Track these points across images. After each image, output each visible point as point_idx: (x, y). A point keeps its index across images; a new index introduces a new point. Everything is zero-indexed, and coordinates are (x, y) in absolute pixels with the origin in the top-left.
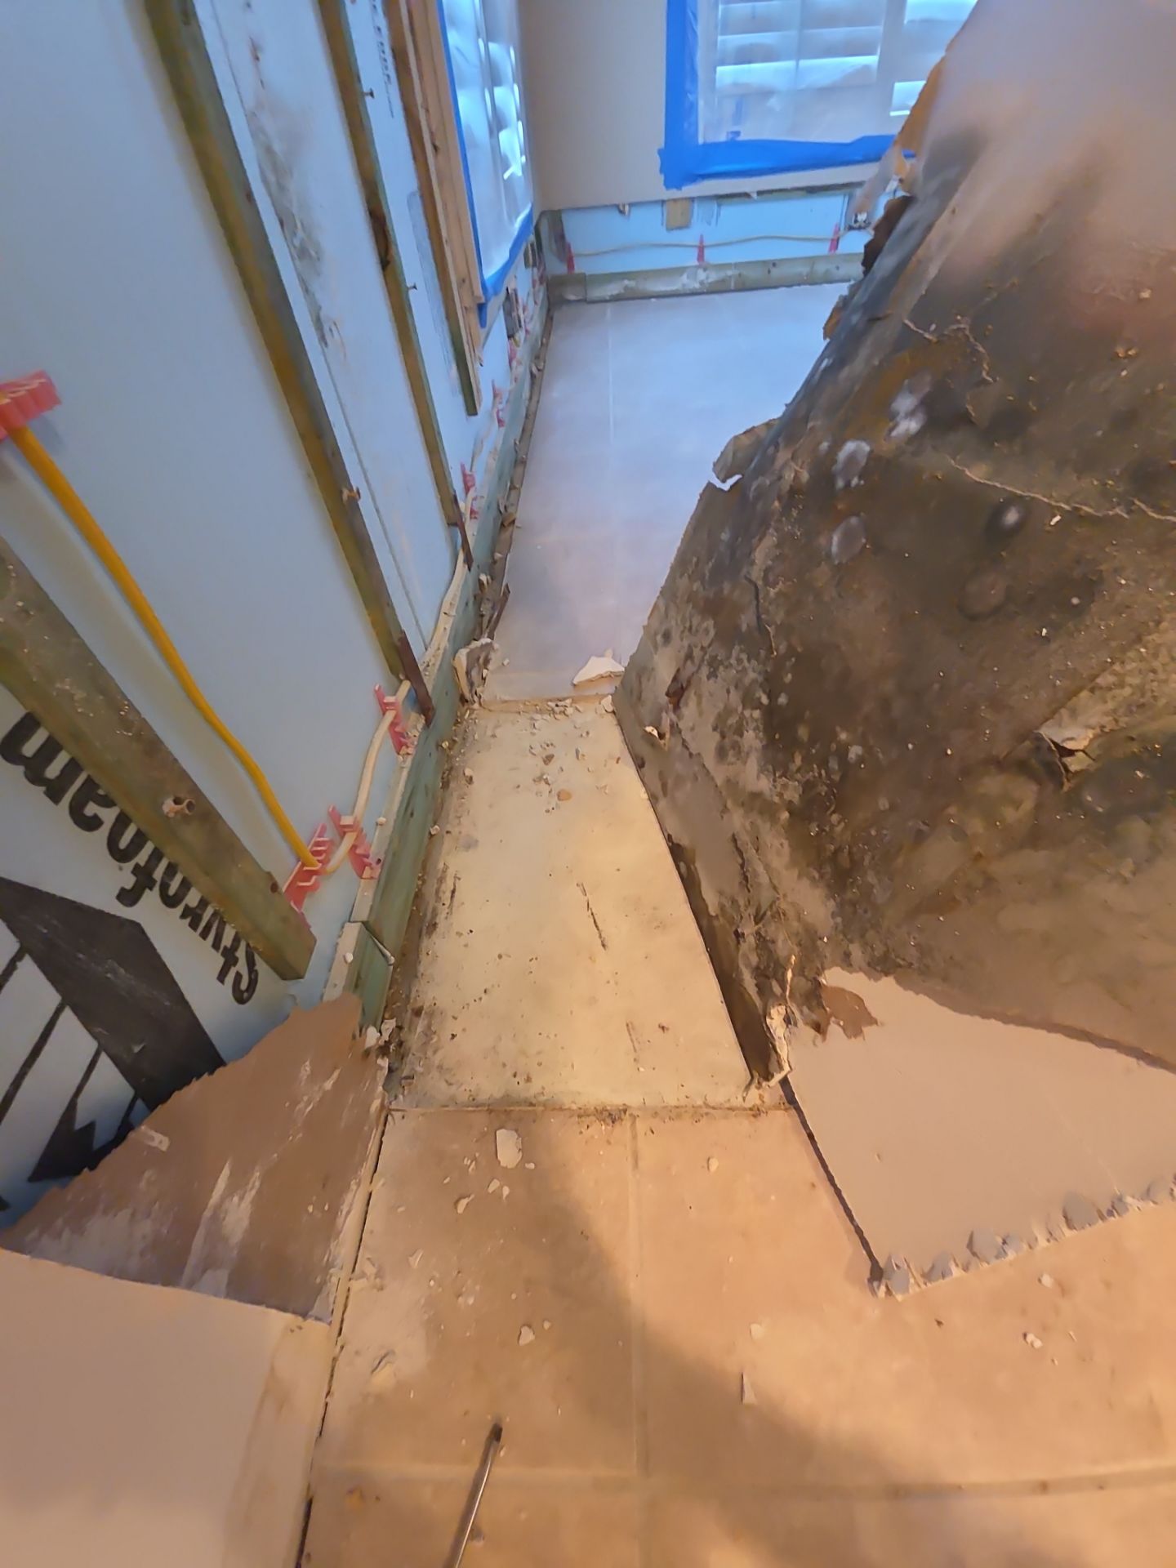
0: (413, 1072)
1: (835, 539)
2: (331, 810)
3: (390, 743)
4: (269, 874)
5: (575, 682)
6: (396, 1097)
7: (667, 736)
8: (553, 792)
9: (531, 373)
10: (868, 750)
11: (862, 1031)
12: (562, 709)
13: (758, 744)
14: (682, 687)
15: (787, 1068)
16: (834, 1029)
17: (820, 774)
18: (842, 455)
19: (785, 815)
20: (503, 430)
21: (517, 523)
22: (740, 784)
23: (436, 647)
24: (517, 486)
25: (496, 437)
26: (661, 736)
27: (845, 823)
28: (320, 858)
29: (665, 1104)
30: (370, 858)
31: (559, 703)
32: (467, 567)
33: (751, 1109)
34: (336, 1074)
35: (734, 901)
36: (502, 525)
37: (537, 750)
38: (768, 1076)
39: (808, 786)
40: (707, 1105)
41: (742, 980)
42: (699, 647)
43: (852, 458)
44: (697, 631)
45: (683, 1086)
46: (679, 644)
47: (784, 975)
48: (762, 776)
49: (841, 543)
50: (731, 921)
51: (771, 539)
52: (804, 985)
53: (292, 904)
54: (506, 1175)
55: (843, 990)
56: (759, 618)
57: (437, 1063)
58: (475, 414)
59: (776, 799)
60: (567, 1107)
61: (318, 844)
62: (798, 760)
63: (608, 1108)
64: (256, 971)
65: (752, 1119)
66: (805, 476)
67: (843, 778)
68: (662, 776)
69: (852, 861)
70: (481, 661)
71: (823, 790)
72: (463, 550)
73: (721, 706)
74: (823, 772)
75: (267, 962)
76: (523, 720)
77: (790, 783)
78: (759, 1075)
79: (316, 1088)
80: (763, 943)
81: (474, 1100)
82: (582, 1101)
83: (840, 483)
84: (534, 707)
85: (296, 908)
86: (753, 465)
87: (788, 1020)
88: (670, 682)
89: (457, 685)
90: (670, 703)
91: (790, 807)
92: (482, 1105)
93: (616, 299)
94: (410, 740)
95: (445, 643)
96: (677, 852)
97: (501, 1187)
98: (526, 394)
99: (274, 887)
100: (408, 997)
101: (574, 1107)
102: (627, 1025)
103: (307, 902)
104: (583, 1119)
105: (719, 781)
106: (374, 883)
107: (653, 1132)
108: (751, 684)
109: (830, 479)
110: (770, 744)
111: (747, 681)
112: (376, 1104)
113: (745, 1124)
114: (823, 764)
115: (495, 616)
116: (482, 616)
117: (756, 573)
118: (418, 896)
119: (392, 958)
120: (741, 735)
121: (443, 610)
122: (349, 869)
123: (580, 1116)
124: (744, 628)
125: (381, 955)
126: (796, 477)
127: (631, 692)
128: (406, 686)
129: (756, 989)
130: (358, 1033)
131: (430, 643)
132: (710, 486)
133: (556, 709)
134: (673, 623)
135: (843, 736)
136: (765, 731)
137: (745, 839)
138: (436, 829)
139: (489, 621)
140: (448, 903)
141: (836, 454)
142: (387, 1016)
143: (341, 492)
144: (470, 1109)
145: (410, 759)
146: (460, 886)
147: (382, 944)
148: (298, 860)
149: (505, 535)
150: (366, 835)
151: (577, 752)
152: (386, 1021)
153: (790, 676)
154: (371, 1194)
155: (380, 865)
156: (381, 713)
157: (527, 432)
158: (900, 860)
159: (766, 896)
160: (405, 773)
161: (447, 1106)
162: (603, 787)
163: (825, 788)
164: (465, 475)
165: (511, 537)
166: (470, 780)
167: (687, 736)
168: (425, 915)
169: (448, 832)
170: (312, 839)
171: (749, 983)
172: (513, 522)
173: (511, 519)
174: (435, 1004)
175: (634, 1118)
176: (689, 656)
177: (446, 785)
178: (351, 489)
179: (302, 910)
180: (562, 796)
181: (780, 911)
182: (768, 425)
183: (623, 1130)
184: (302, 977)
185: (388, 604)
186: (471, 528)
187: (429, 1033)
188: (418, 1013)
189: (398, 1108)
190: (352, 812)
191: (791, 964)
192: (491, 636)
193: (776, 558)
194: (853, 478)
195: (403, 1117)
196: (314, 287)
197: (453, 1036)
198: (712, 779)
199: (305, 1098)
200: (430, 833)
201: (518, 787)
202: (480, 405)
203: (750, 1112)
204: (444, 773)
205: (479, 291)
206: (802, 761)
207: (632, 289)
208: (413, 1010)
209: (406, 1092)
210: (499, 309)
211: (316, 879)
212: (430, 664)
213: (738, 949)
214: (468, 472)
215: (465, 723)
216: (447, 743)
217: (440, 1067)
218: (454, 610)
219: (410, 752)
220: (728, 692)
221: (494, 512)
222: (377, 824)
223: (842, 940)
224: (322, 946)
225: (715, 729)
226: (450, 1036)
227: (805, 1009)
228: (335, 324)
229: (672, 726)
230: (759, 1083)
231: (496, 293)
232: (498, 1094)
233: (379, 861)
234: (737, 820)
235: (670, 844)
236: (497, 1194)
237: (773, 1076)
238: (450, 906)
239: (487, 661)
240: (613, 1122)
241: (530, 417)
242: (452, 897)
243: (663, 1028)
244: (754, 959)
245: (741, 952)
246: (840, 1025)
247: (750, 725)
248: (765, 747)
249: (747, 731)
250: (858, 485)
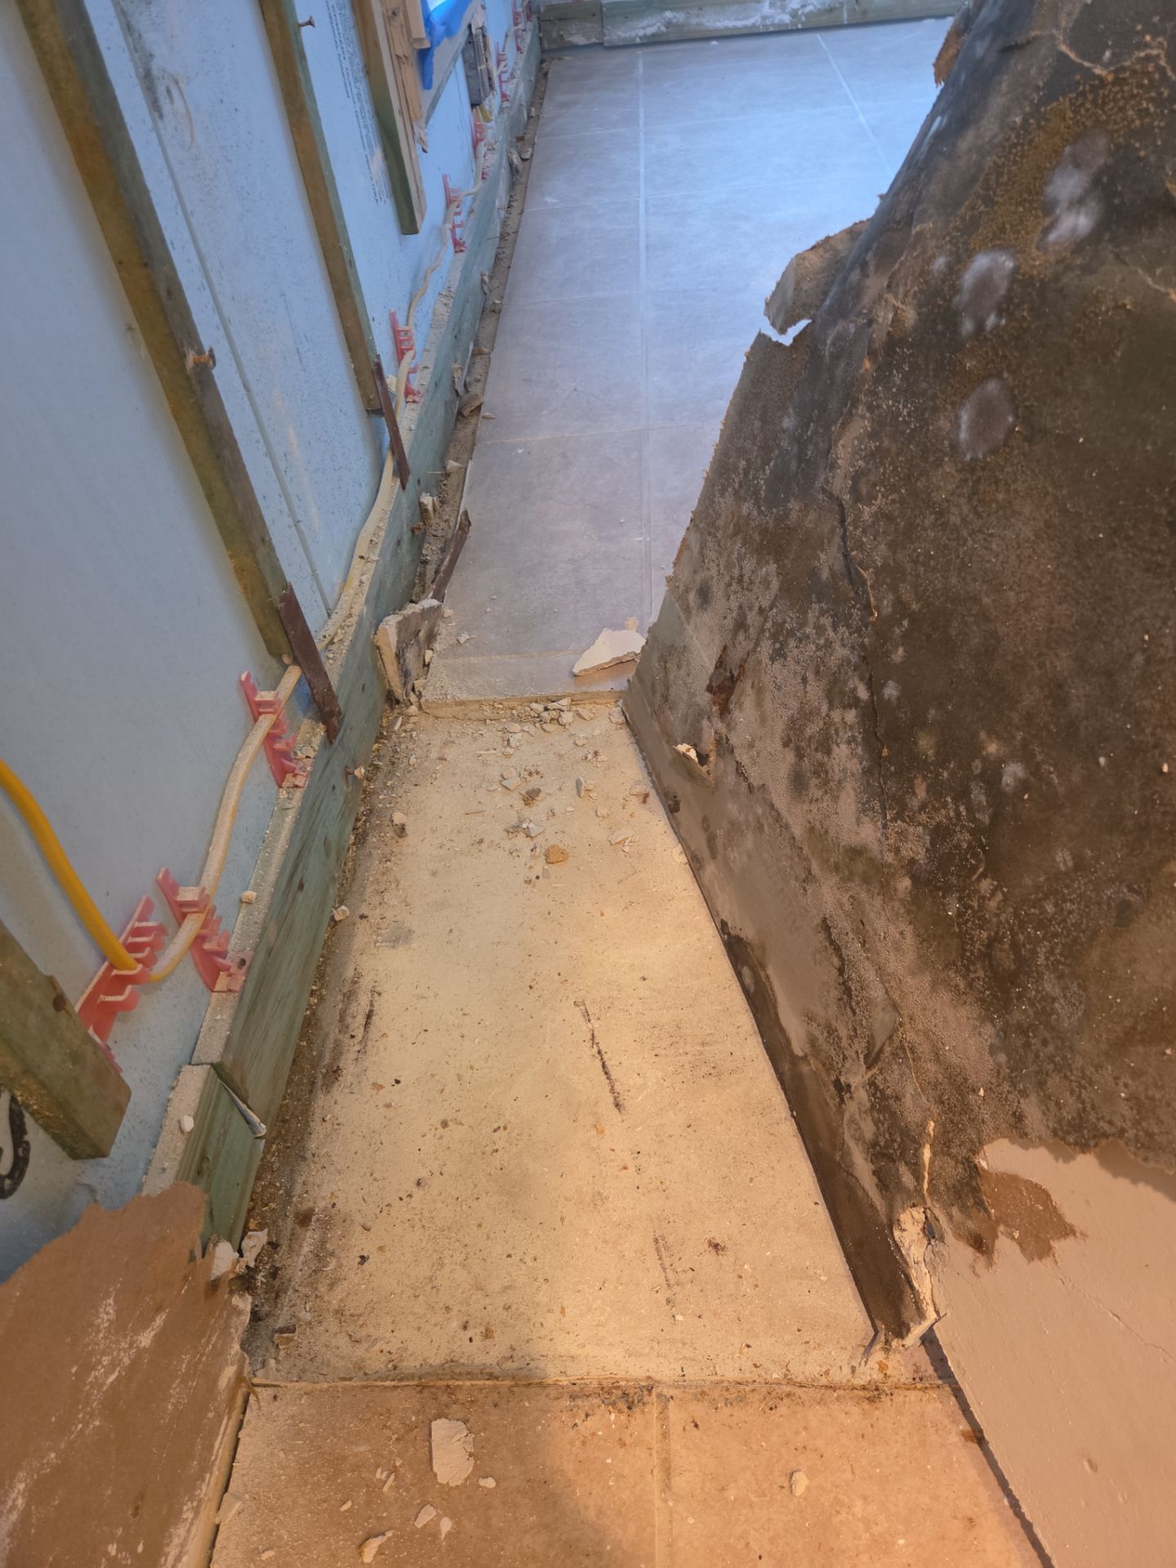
0: (294, 1321)
1: (965, 418)
2: (160, 876)
3: (265, 768)
4: (51, 982)
5: (576, 670)
6: (264, 1364)
7: (712, 758)
8: (538, 850)
9: (511, 164)
10: (1035, 770)
11: (1050, 1248)
12: (554, 714)
13: (855, 766)
14: (732, 676)
15: (931, 1315)
16: (1005, 1246)
17: (958, 814)
18: (968, 279)
19: (905, 883)
20: (462, 256)
21: (484, 412)
22: (832, 833)
23: (345, 612)
24: (486, 350)
25: (448, 269)
26: (703, 758)
27: (1003, 892)
28: (140, 955)
29: (718, 1378)
30: (228, 957)
31: (551, 705)
32: (399, 483)
33: (864, 1388)
34: (159, 1321)
35: (831, 1031)
36: (460, 413)
37: (512, 783)
38: (901, 1330)
39: (939, 834)
40: (790, 1382)
41: (851, 1165)
42: (756, 609)
43: (984, 283)
44: (751, 582)
45: (748, 1346)
46: (723, 606)
47: (917, 1154)
48: (866, 819)
49: (974, 427)
50: (829, 1067)
51: (861, 425)
52: (954, 1172)
53: (91, 1031)
54: (448, 1499)
55: (1015, 1178)
56: (846, 556)
57: (335, 1304)
58: (416, 232)
59: (890, 858)
60: (550, 1381)
61: (137, 932)
62: (921, 792)
63: (622, 1383)
64: (27, 1143)
65: (866, 1405)
66: (910, 316)
67: (995, 818)
68: (706, 824)
69: (1020, 960)
70: (422, 634)
71: (964, 838)
72: (393, 453)
73: (794, 704)
74: (962, 809)
75: (46, 1128)
76: (491, 734)
77: (911, 829)
78: (888, 1329)
79: (124, 1345)
80: (883, 1102)
81: (395, 1368)
82: (576, 1371)
83: (968, 326)
84: (508, 712)
85: (97, 1039)
86: (827, 302)
87: (930, 1232)
88: (711, 670)
89: (381, 676)
90: (715, 703)
91: (910, 867)
92: (412, 1377)
93: (652, 42)
94: (301, 764)
95: (360, 606)
96: (736, 949)
97: (439, 1517)
98: (501, 200)
99: (60, 1002)
100: (289, 1194)
101: (564, 1381)
102: (656, 1241)
103: (117, 1028)
104: (579, 1402)
105: (798, 831)
106: (232, 999)
107: (696, 1426)
108: (840, 666)
109: (951, 318)
110: (875, 766)
111: (833, 662)
112: (229, 1372)
113: (851, 1415)
114: (963, 795)
115: (446, 562)
116: (425, 563)
117: (840, 484)
118: (310, 1024)
119: (263, 1126)
120: (828, 752)
121: (358, 552)
122: (190, 975)
123: (573, 1397)
124: (825, 574)
125: (243, 1122)
126: (896, 320)
127: (653, 685)
128: (293, 675)
129: (875, 1180)
130: (198, 1252)
131: (335, 607)
132: (762, 339)
133: (545, 714)
134: (714, 572)
135: (992, 748)
136: (866, 742)
137: (842, 925)
138: (344, 911)
139: (437, 572)
140: (359, 1033)
141: (959, 277)
142: (252, 1225)
143: (183, 356)
144: (388, 1383)
145: (298, 794)
146: (381, 1005)
147: (245, 1102)
148: (104, 959)
149: (464, 432)
150: (220, 919)
151: (578, 784)
152: (250, 1233)
153: (901, 651)
154: (218, 1527)
155: (245, 968)
156: (251, 718)
157: (501, 263)
158: (1095, 956)
159: (881, 1020)
160: (290, 819)
161: (351, 1379)
162: (619, 843)
163: (967, 836)
164: (396, 332)
165: (474, 433)
166: (401, 831)
167: (743, 756)
168: (321, 1056)
169: (362, 917)
170: (128, 923)
171: (863, 1168)
172: (479, 408)
173: (477, 404)
174: (334, 1205)
175: (665, 1400)
176: (741, 625)
177: (361, 839)
178: (200, 352)
179: (110, 1042)
180: (554, 856)
181: (906, 1044)
182: (852, 232)
183: (645, 1423)
184: (104, 1155)
185: (263, 540)
186: (407, 418)
187: (321, 1255)
188: (304, 1219)
189: (267, 1382)
190: (197, 884)
191: (929, 1135)
192: (439, 596)
193: (875, 455)
194: (988, 316)
195: (275, 1397)
196: (142, 23)
197: (363, 1259)
198: (787, 827)
199: (106, 1360)
200: (333, 918)
201: (481, 841)
202: (422, 217)
203: (862, 1393)
204: (358, 820)
205: (419, 31)
206: (928, 792)
207: (677, 25)
208: (297, 1215)
209: (282, 1353)
210: (455, 60)
211: (132, 992)
212: (336, 640)
213: (840, 1111)
214: (401, 326)
215: (394, 736)
216: (363, 771)
217: (339, 1312)
218: (377, 551)
219: (300, 784)
220: (804, 680)
221: (445, 394)
222: (241, 901)
223: (1009, 1092)
224: (141, 1102)
225: (786, 744)
226: (359, 1260)
227: (955, 1211)
228: (177, 83)
229: (718, 742)
230: (887, 1342)
231: (449, 33)
232: (436, 1361)
233: (243, 962)
234: (829, 895)
235: (726, 937)
236: (431, 1532)
237: (908, 1330)
238: (364, 1040)
239: (431, 637)
240: (630, 1408)
241: (508, 236)
242: (367, 1024)
243: (716, 1246)
244: (868, 1129)
245: (847, 1117)
246: (1013, 1238)
247: (841, 734)
248: (867, 772)
249: (838, 745)
250: (997, 326)
